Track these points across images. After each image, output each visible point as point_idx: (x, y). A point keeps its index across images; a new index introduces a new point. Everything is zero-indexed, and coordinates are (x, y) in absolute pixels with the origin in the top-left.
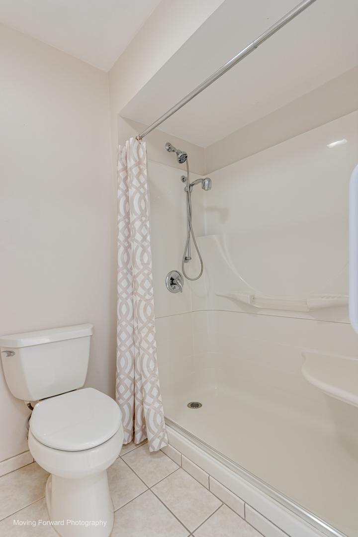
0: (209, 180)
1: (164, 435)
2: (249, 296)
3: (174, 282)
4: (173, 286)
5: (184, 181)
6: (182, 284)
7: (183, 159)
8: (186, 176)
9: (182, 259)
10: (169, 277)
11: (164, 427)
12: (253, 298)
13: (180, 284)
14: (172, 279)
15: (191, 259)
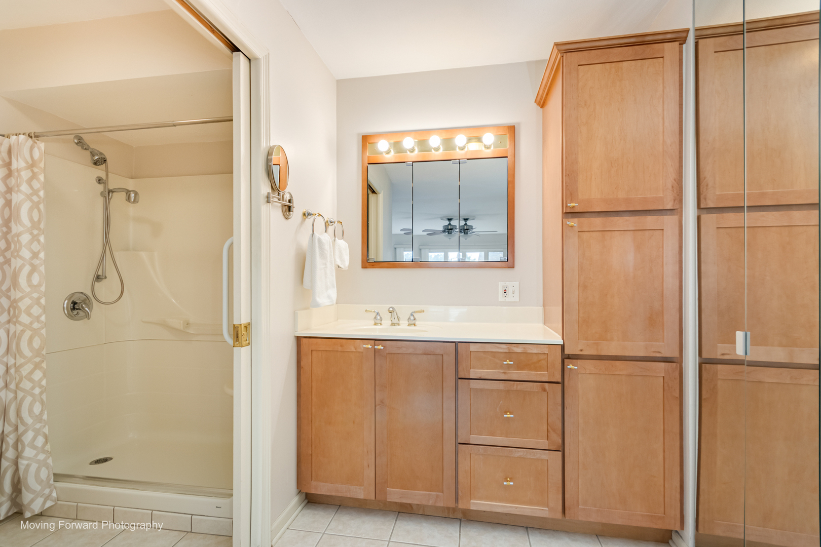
0: (136, 194)
1: (51, 492)
2: (182, 322)
3: (76, 306)
4: (75, 312)
5: (99, 183)
6: (91, 309)
7: (100, 161)
8: (104, 178)
9: (91, 277)
10: (69, 300)
11: (52, 482)
12: (188, 324)
13: (87, 309)
14: (74, 303)
15: (106, 278)
